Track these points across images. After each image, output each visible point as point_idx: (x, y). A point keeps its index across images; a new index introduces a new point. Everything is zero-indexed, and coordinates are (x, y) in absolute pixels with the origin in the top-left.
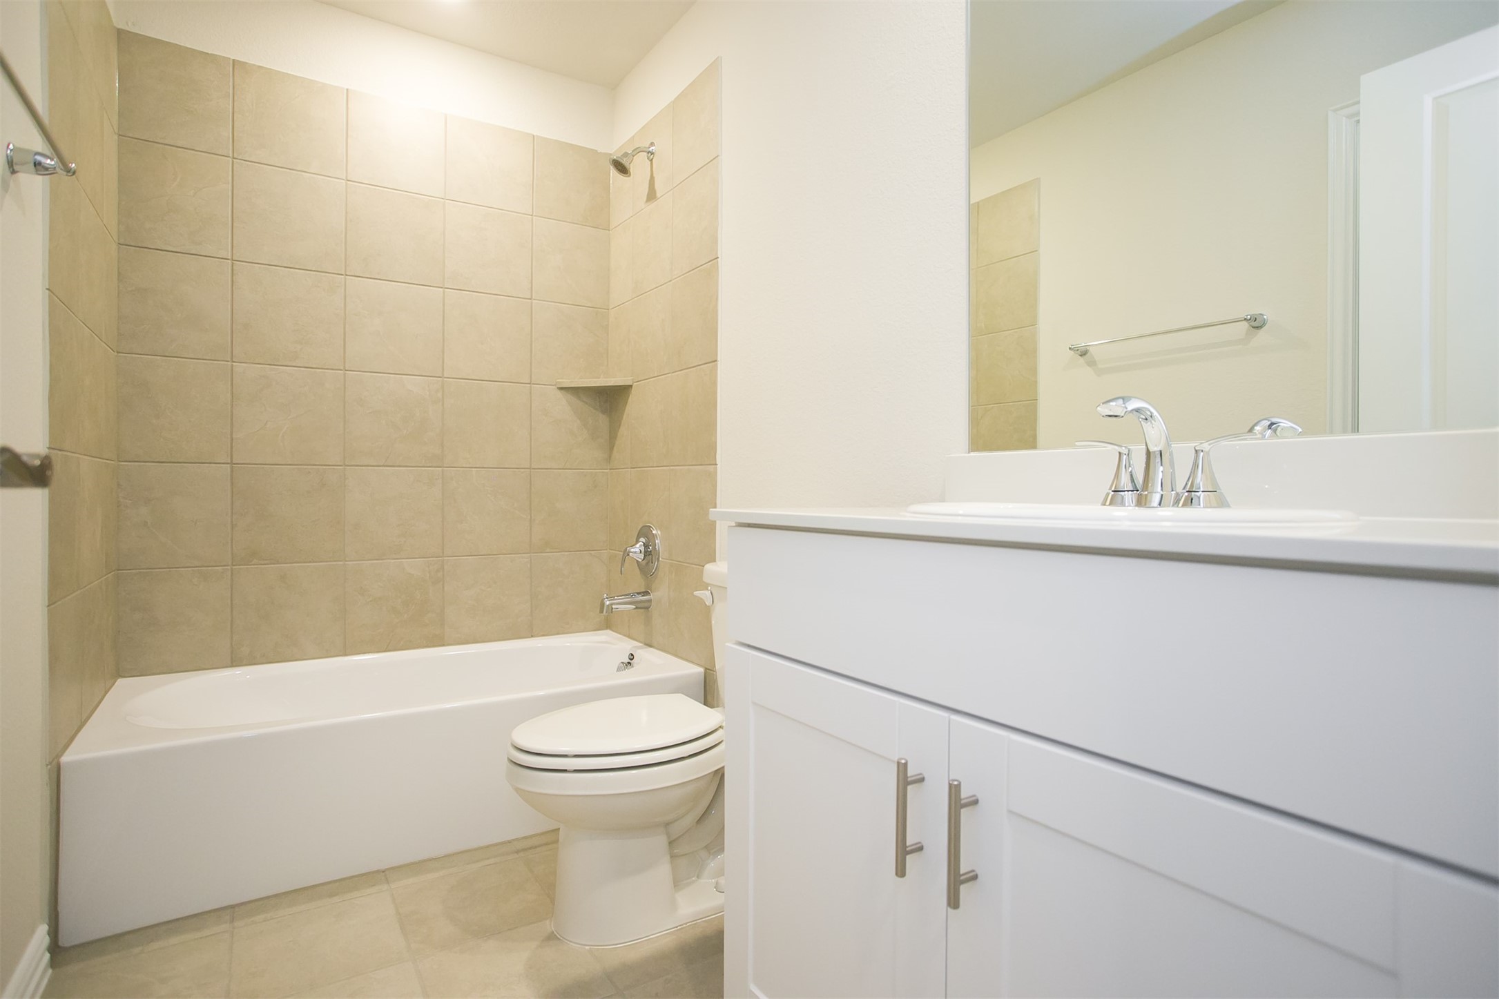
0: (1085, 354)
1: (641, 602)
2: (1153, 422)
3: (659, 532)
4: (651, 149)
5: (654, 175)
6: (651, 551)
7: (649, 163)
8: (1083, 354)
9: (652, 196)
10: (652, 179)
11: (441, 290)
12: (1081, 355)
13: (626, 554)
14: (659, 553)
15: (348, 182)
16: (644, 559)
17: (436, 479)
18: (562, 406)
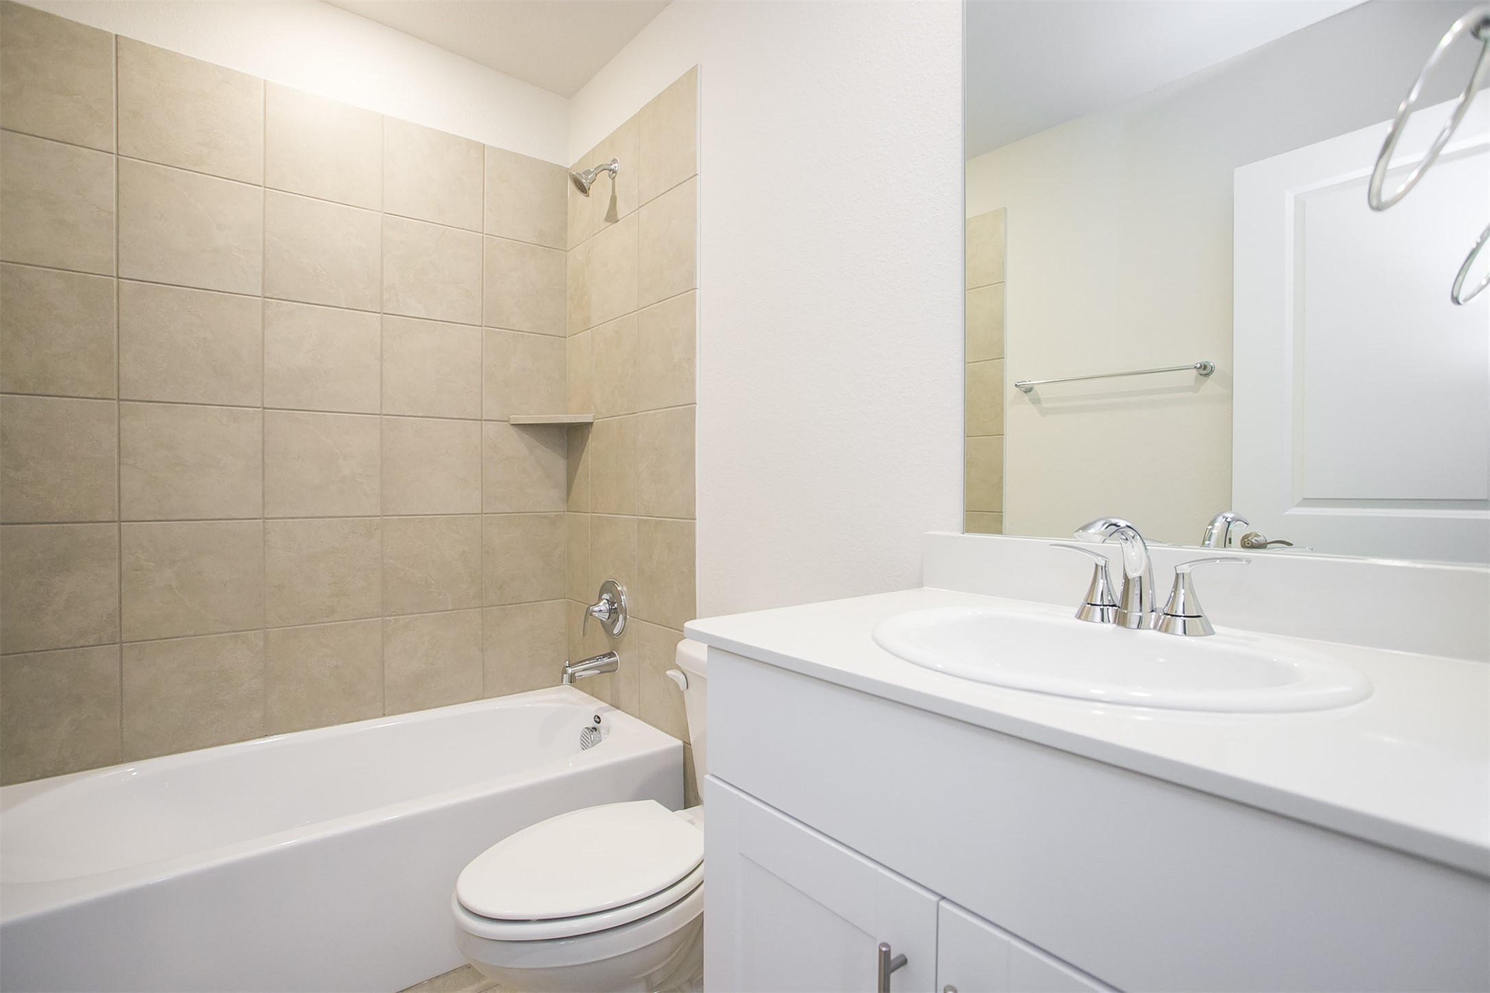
0: (1029, 391)
1: (608, 664)
2: (1134, 542)
3: (625, 589)
4: (612, 167)
5: (617, 194)
6: (616, 609)
7: (611, 181)
8: (1028, 390)
9: (612, 217)
10: (614, 199)
11: (379, 315)
12: (1026, 392)
13: (589, 613)
14: (626, 609)
15: (266, 189)
16: (609, 618)
17: (375, 530)
18: (517, 444)
